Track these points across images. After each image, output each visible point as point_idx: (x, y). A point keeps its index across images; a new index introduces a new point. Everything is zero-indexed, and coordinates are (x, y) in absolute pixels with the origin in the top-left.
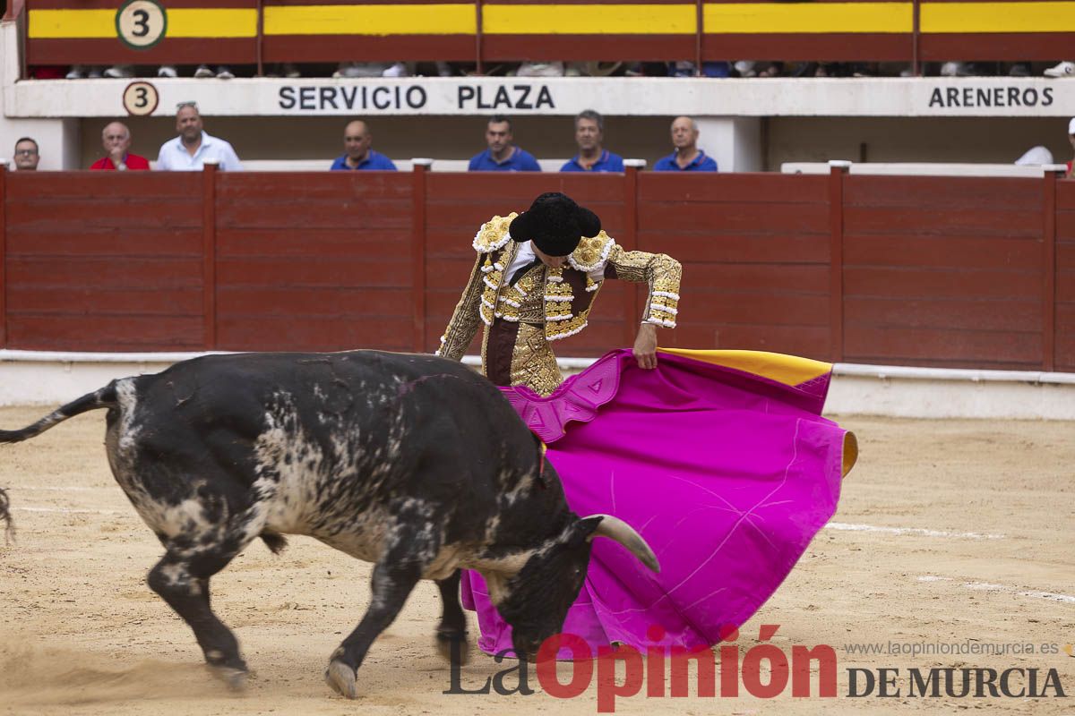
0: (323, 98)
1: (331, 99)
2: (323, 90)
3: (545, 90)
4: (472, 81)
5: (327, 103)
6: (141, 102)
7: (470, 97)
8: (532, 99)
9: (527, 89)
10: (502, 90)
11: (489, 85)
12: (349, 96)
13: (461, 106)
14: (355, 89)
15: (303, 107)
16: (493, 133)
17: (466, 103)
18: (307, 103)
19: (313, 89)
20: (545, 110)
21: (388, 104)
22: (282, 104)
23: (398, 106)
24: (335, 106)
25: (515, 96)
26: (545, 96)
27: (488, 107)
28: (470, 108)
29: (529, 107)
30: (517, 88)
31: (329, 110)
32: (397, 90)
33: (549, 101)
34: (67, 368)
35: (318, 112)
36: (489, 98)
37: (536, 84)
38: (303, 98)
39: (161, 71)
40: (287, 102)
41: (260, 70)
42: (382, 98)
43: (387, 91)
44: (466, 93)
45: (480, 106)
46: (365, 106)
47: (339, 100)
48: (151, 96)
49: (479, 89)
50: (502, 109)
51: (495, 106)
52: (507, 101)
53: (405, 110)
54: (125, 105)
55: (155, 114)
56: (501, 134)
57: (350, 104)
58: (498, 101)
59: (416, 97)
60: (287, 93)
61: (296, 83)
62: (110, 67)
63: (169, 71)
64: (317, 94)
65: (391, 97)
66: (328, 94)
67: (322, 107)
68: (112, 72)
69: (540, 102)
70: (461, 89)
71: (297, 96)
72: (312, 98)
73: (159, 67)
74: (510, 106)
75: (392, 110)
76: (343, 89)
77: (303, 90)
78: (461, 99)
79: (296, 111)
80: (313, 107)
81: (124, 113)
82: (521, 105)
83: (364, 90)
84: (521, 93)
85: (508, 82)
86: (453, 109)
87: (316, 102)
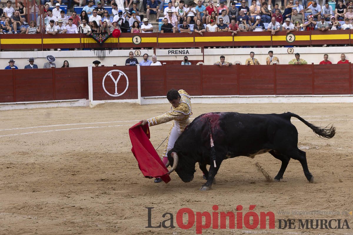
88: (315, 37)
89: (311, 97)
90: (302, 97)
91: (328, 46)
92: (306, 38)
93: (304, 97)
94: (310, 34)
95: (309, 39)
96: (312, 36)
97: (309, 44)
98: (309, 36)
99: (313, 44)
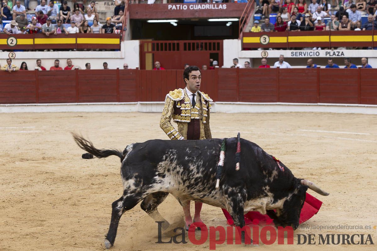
0: (300, 54)
1: (301, 54)
2: (300, 52)
3: (342, 52)
4: (329, 51)
5: (300, 55)
6: (265, 55)
7: (328, 54)
8: (340, 54)
9: (339, 52)
10: (334, 52)
11: (331, 52)
12: (305, 53)
13: (326, 55)
14: (306, 53)
15: (296, 56)
16: (329, 62)
17: (327, 55)
18: (297, 55)
19: (297, 52)
20: (342, 56)
21: (312, 55)
22: (292, 55)
23: (314, 55)
24: (302, 56)
25: (337, 54)
26: (342, 54)
27: (331, 56)
28: (328, 56)
29: (339, 56)
30: (337, 52)
31: (301, 56)
32: (314, 52)
33: (343, 54)
34: (251, 105)
35: (299, 57)
36: (332, 54)
37: (341, 51)
38: (296, 54)
39: (270, 49)
40: (293, 55)
41: (287, 48)
42: (311, 54)
43: (312, 53)
44: (327, 53)
45: (330, 55)
46: (308, 55)
47: (303, 54)
48: (266, 54)
49: (330, 52)
50: (334, 56)
51: (333, 55)
52: (335, 54)
53: (315, 56)
54: (262, 56)
55: (268, 57)
56: (331, 62)
57: (305, 55)
58: (333, 54)
59: (317, 54)
60: (293, 53)
61: (294, 51)
62: (259, 48)
63: (271, 49)
64: (298, 53)
65: (313, 54)
66: (301, 53)
67: (299, 56)
68: (259, 49)
69: (342, 55)
70: (326, 52)
71: (294, 54)
72: (297, 54)
73: (269, 48)
74: (336, 55)
75: (313, 56)
76: (303, 53)
77: (296, 52)
78: (326, 54)
79: (294, 57)
80: (297, 56)
81: (261, 57)
82: (338, 55)
83: (308, 53)
84: (338, 53)
85: (335, 51)
86: (324, 56)
87: (298, 55)
88: (39, 41)
89: (35, 105)
90: (25, 106)
91: (54, 50)
92: (29, 42)
93: (27, 106)
94: (34, 38)
95: (32, 43)
96: (36, 39)
97: (32, 48)
98: (32, 40)
99: (36, 48)
